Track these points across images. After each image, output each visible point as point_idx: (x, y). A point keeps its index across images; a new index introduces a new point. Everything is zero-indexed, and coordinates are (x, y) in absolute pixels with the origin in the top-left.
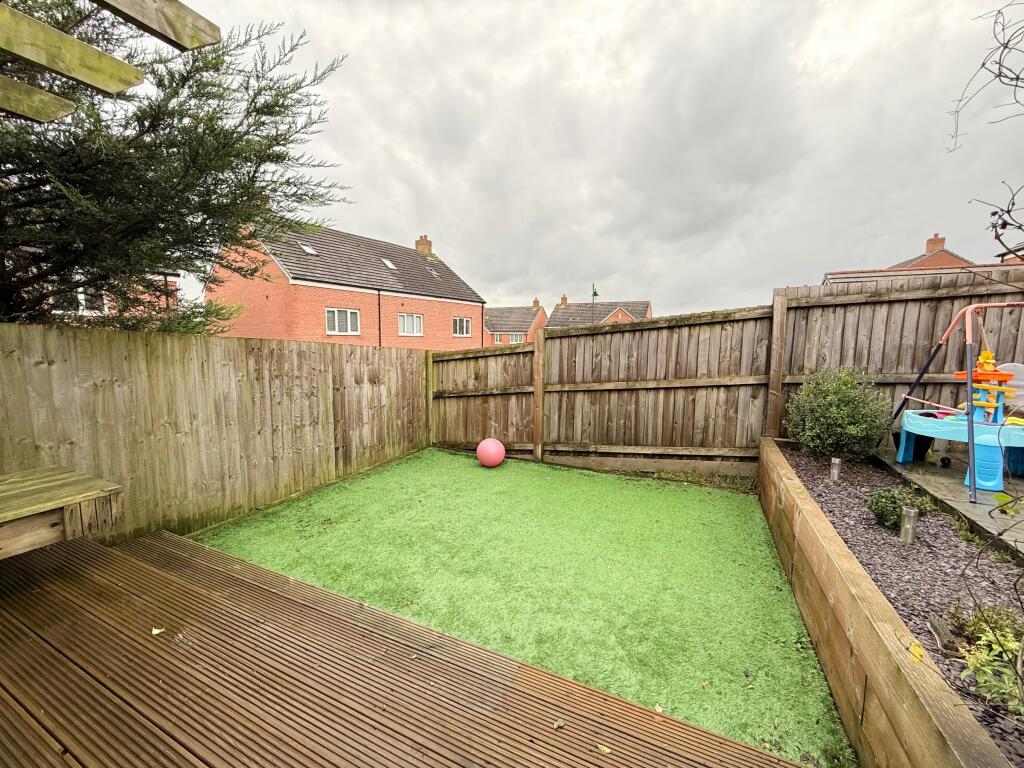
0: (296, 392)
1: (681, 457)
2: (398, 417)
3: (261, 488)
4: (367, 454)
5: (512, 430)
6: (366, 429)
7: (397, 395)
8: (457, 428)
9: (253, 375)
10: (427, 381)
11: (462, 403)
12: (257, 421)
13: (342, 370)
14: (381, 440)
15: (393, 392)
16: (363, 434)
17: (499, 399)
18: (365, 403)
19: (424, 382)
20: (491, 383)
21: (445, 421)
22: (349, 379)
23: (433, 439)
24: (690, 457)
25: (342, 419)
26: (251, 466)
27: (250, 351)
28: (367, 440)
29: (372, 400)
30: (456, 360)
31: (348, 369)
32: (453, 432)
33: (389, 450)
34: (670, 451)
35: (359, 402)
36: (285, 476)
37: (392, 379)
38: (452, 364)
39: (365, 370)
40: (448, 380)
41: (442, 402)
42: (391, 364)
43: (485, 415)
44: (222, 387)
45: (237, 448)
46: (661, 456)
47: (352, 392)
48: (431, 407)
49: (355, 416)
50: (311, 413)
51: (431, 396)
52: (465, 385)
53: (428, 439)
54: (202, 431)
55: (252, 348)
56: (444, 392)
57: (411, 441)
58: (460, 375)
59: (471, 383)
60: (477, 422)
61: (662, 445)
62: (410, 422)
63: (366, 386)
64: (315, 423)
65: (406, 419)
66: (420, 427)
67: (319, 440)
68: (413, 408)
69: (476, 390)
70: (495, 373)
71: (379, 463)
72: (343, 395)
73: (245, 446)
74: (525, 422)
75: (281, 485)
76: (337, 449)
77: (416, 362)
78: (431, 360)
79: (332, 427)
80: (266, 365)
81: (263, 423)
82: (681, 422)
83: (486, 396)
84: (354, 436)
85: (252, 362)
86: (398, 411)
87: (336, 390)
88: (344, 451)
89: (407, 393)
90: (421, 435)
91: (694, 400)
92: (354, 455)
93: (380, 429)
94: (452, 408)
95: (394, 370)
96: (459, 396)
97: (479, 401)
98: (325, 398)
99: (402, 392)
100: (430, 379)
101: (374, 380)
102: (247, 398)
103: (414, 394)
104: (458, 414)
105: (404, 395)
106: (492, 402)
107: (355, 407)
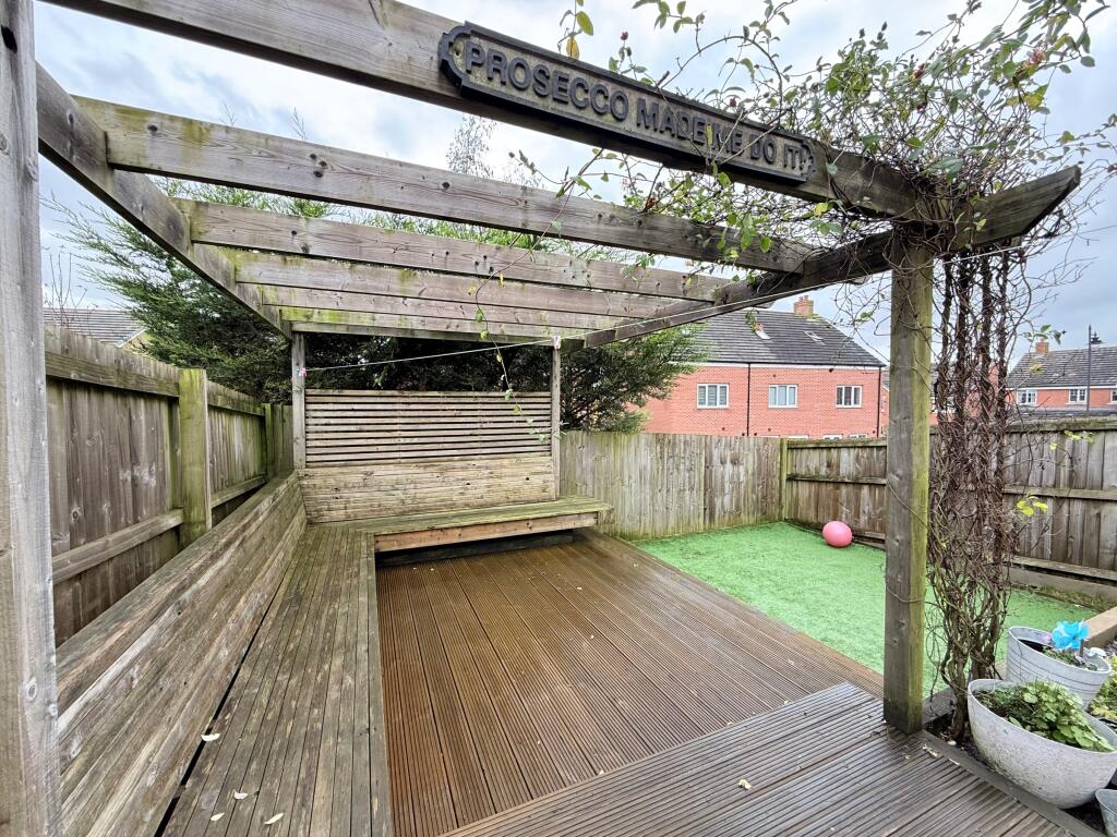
0: (682, 467)
1: (1081, 577)
2: (753, 492)
3: (659, 525)
4: (727, 518)
5: (863, 519)
6: (727, 499)
7: (753, 474)
8: (808, 508)
9: (659, 455)
10: (781, 464)
11: (814, 487)
12: (659, 484)
13: (711, 453)
14: (738, 508)
15: (750, 472)
16: (725, 502)
17: (851, 487)
18: (727, 478)
19: (778, 465)
20: (843, 471)
21: (797, 500)
22: (716, 460)
23: (785, 515)
24: (1094, 579)
25: (710, 489)
26: (655, 511)
27: (658, 441)
28: (727, 507)
29: (733, 476)
30: (809, 448)
31: (716, 454)
32: (804, 512)
33: (744, 517)
34: (1062, 567)
35: (723, 477)
36: (672, 522)
37: (750, 461)
38: (805, 452)
39: (728, 455)
40: (801, 466)
41: (795, 484)
42: (749, 450)
43: (836, 500)
44: (644, 462)
45: (648, 497)
46: (1050, 571)
47: (718, 469)
48: (784, 487)
49: (719, 487)
50: (690, 483)
51: (784, 477)
52: (817, 471)
53: (780, 514)
54: (633, 485)
55: (660, 439)
56: (796, 475)
57: (765, 514)
58: (814, 462)
59: (824, 471)
60: (828, 505)
61: (1051, 559)
62: (764, 497)
63: (729, 465)
64: (692, 489)
65: (760, 494)
66: (773, 503)
67: (694, 501)
68: (766, 486)
69: (828, 477)
70: (847, 463)
71: (736, 526)
72: (711, 471)
73: (652, 498)
74: (878, 511)
75: (670, 527)
76: (705, 509)
77: (772, 449)
78: (785, 448)
79: (702, 493)
80: (666, 449)
81: (662, 485)
82: (1079, 537)
83: (838, 484)
84: (718, 502)
85: (658, 447)
86: (754, 487)
87: (706, 467)
88: (710, 511)
89: (763, 474)
90: (774, 510)
91: (1099, 515)
92: (717, 516)
93: (738, 500)
94: (804, 490)
95: (751, 455)
96: (811, 481)
97: (830, 487)
98: (699, 472)
99: (758, 472)
100: (785, 463)
101: (735, 462)
102: (655, 469)
103: (768, 474)
104: (810, 496)
105: (759, 474)
106: (844, 490)
107: (719, 481)
